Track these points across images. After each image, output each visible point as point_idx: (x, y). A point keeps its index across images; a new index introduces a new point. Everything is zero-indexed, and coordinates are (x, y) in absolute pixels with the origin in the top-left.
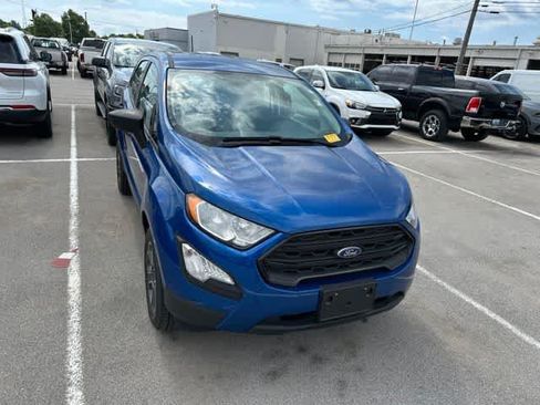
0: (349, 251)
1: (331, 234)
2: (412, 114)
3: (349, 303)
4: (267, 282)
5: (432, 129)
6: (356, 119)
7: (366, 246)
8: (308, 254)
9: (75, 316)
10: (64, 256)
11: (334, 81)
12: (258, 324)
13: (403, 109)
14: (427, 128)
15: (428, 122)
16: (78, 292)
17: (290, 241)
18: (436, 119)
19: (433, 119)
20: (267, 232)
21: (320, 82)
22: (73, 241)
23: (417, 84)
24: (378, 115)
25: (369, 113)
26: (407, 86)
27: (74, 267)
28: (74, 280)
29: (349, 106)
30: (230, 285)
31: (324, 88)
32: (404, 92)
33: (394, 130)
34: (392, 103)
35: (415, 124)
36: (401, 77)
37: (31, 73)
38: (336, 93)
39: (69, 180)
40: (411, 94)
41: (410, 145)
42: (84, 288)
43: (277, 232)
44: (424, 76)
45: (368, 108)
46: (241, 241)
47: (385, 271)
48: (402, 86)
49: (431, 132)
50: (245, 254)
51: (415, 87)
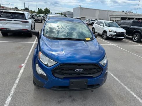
0: (79, 70)
1: (74, 65)
2: (130, 34)
3: (79, 85)
4: (54, 76)
5: (136, 39)
6: (112, 35)
7: (86, 69)
8: (67, 70)
10: (22, 65)
11: (107, 25)
12: (53, 87)
13: (126, 33)
14: (134, 38)
15: (135, 37)
16: (21, 74)
17: (60, 66)
18: (137, 36)
19: (136, 36)
20: (55, 63)
21: (102, 25)
22: (26, 62)
24: (118, 34)
25: (116, 33)
26: (129, 26)
27: (23, 68)
28: (22, 71)
29: (110, 31)
31: (103, 26)
32: (128, 28)
33: (123, 38)
34: (123, 31)
35: (131, 37)
36: (128, 24)
37: (27, 22)
38: (106, 28)
39: (31, 47)
40: (131, 28)
41: (128, 43)
42: (23, 73)
43: (58, 63)
44: (134, 23)
45: (115, 32)
46: (50, 65)
47: (92, 77)
48: (127, 26)
49: (136, 40)
50: (49, 68)
51: (131, 26)
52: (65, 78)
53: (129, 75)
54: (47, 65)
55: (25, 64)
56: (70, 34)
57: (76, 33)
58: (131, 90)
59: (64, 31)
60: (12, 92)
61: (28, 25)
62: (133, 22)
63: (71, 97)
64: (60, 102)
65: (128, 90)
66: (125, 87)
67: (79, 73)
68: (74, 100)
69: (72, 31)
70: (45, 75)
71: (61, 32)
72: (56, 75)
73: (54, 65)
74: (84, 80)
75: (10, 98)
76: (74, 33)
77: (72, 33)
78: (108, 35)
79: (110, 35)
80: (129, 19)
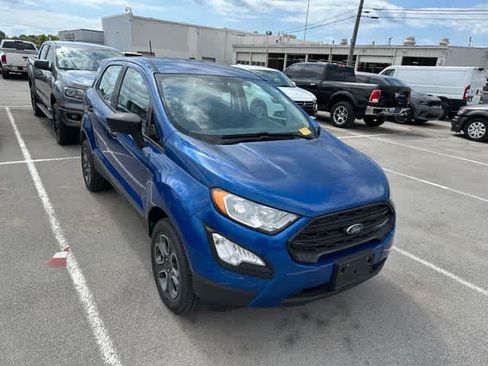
0: (354, 228)
1: (340, 215)
2: (323, 106)
3: (355, 271)
4: (298, 262)
5: (341, 118)
7: (366, 222)
8: (324, 234)
9: (91, 311)
10: (57, 255)
14: (337, 117)
15: (338, 112)
16: (86, 288)
17: (312, 224)
18: (344, 109)
19: (342, 109)
20: (292, 218)
22: (62, 241)
23: (327, 79)
26: (318, 82)
27: (72, 265)
28: (77, 277)
30: (262, 266)
32: (316, 87)
34: (309, 97)
35: (327, 114)
36: (311, 75)
42: (90, 284)
43: (302, 216)
46: (270, 227)
48: (312, 82)
49: (340, 121)
50: (276, 238)
51: (325, 82)
52: (322, 260)
55: (66, 250)
60: (111, 359)
62: (329, 67)
70: (260, 262)
73: (292, 227)
78: (270, 115)
79: (276, 113)
80: (315, 57)
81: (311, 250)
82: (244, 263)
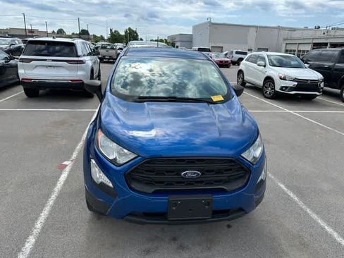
0: (190, 173)
1: (177, 160)
3: (190, 210)
4: (131, 188)
6: (286, 87)
7: (207, 171)
8: (161, 173)
9: (53, 197)
10: (65, 163)
11: (275, 63)
12: (128, 215)
13: (324, 80)
16: (62, 183)
17: (146, 163)
20: (133, 156)
21: (263, 63)
22: (74, 155)
23: (339, 63)
24: (302, 84)
25: (296, 83)
26: (331, 64)
27: (68, 169)
28: (64, 177)
29: (281, 78)
30: (111, 188)
31: (265, 66)
32: (329, 68)
33: (316, 95)
34: (317, 76)
35: (338, 91)
36: (329, 58)
37: (82, 62)
38: (274, 70)
40: (336, 70)
41: (330, 106)
43: (139, 156)
45: (295, 80)
47: (223, 191)
48: (327, 64)
50: (118, 168)
51: (337, 64)
52: (156, 193)
53: (326, 186)
54: (113, 161)
56: (181, 87)
57: (196, 85)
58: (329, 225)
59: (166, 82)
60: (39, 225)
61: (83, 69)
63: (174, 239)
64: (148, 252)
65: (322, 224)
66: (315, 216)
67: (191, 182)
68: (182, 247)
69: (186, 81)
70: (111, 185)
71: (158, 84)
72: (134, 185)
73: (132, 162)
74: (204, 198)
75: (34, 240)
76: (190, 86)
77: (186, 85)
78: (277, 89)
79: (282, 88)
80: (334, 45)
81: (149, 183)
82: (102, 183)
